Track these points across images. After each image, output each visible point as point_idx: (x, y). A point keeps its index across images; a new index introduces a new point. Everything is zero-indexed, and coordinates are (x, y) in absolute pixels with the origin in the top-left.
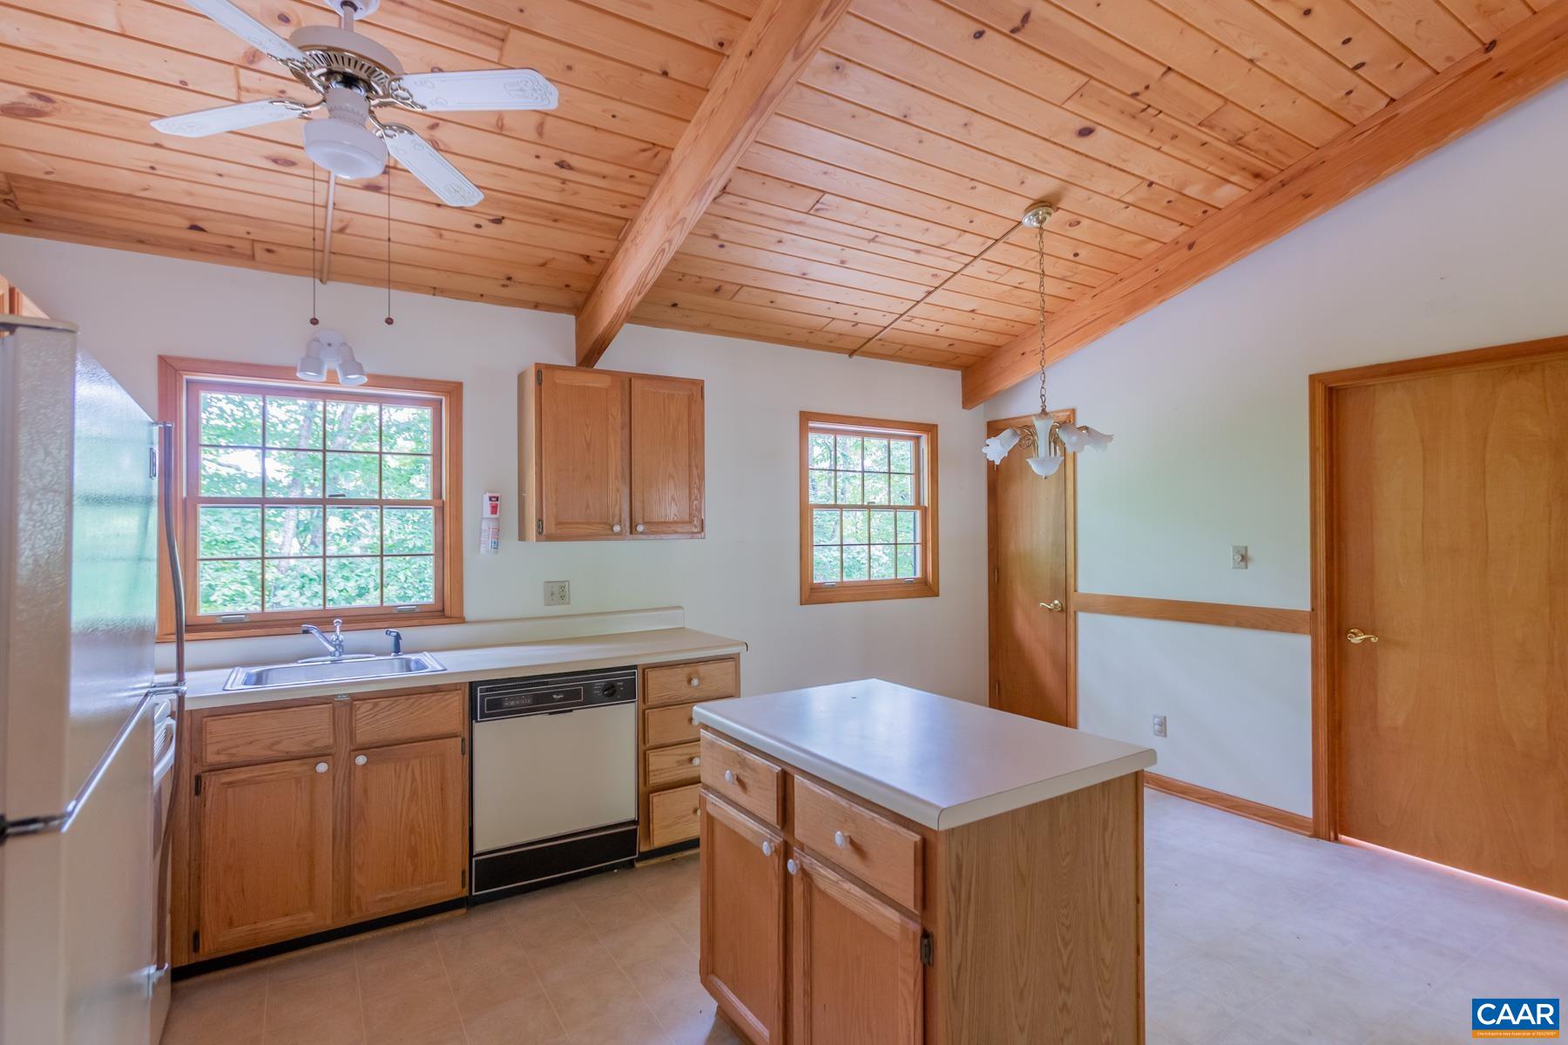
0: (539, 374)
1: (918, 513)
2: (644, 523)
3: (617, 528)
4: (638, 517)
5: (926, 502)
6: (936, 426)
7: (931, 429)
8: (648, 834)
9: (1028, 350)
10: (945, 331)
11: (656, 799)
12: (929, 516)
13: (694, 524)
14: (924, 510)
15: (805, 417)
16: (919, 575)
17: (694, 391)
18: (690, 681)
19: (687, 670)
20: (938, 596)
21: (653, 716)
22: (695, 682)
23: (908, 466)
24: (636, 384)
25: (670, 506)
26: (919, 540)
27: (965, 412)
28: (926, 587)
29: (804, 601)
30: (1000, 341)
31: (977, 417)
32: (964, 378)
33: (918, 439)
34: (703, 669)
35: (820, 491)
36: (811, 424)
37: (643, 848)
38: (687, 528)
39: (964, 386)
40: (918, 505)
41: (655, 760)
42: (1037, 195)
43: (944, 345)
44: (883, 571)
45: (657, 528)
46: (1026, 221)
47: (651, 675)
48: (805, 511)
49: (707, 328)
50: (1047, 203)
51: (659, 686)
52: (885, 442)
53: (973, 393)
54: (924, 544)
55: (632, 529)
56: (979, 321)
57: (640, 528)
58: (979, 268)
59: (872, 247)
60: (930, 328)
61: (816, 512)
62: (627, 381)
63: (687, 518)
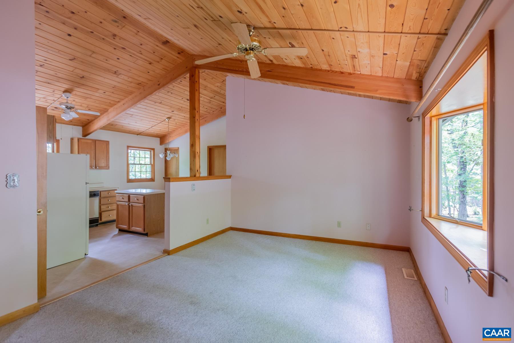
0: (78, 140)
1: (151, 165)
2: (98, 167)
3: (93, 168)
4: (97, 166)
5: (152, 163)
6: (154, 149)
7: (153, 149)
8: (101, 220)
9: (171, 136)
10: (155, 132)
11: (103, 213)
12: (153, 166)
13: (107, 167)
14: (152, 165)
15: (128, 147)
16: (151, 177)
17: (107, 143)
18: (108, 194)
19: (108, 192)
20: (154, 181)
21: (102, 200)
22: (109, 194)
23: (149, 156)
24: (97, 142)
25: (103, 163)
26: (151, 171)
27: (161, 146)
28: (152, 180)
29: (128, 182)
30: (166, 134)
31: (163, 147)
32: (160, 139)
33: (151, 151)
34: (110, 191)
35: (131, 161)
36: (129, 148)
37: (100, 222)
38: (106, 168)
39: (160, 141)
40: (151, 164)
41: (102, 207)
42: (168, 117)
43: (156, 134)
44: (144, 176)
45: (101, 168)
46: (166, 120)
47: (102, 192)
48: (128, 165)
49: (109, 130)
50: (169, 118)
51: (103, 195)
52: (144, 151)
53: (162, 142)
54: (152, 171)
55: (96, 168)
56: (161, 131)
57: (97, 168)
58: (160, 124)
59: (141, 121)
60: (153, 132)
61: (130, 165)
62: (95, 141)
63: (106, 166)
